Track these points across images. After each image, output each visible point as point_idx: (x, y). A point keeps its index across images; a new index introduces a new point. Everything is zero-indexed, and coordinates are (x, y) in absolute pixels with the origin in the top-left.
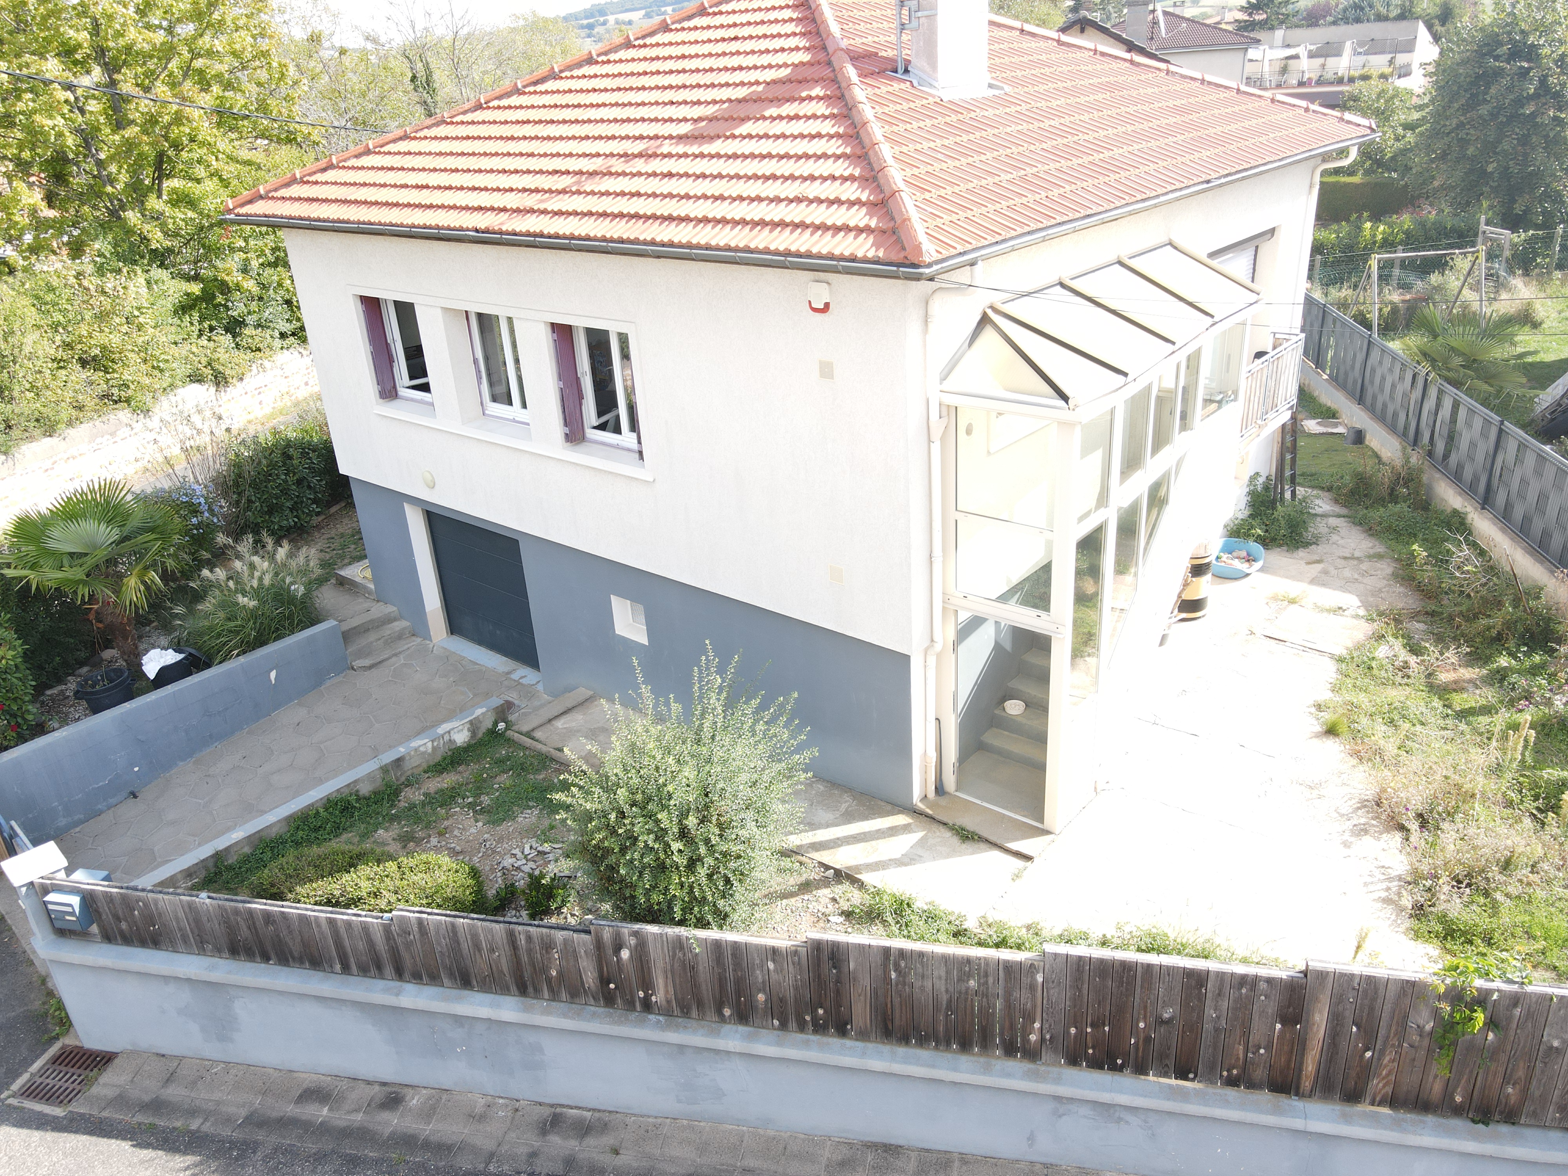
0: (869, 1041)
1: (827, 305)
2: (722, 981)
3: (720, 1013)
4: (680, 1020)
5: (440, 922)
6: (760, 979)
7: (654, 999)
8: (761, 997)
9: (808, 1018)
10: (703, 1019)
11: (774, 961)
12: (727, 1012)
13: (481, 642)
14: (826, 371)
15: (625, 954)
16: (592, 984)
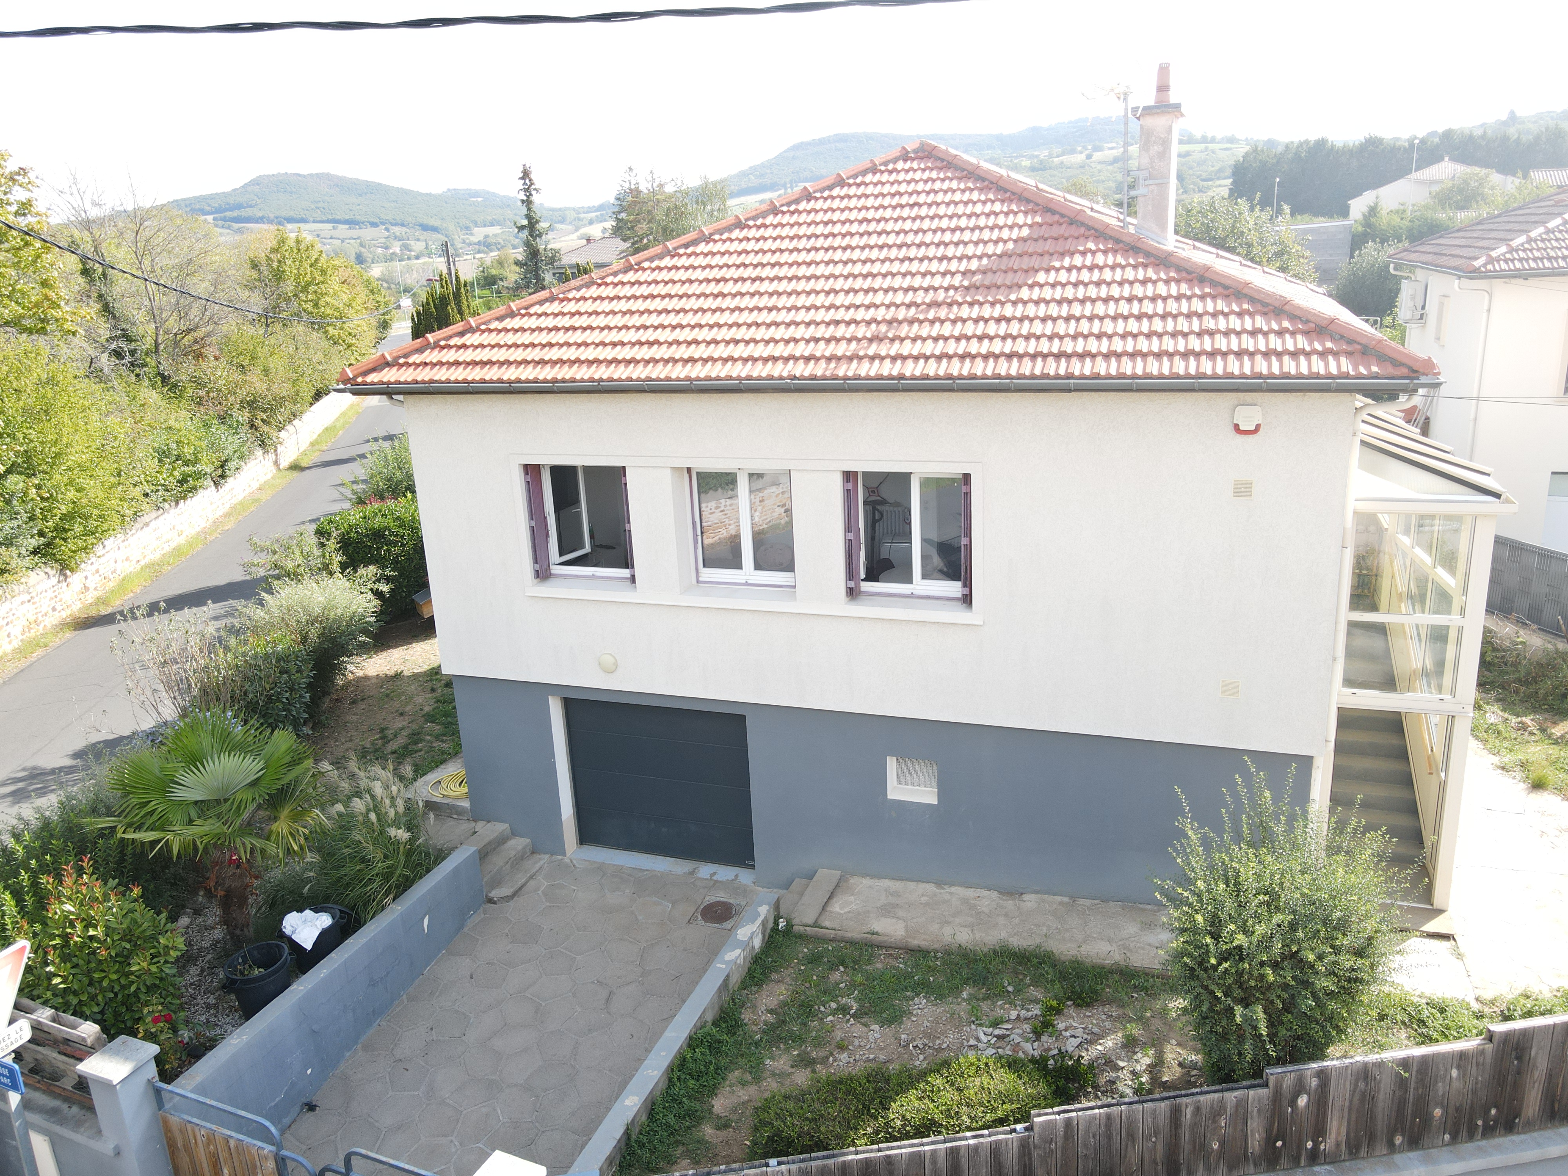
0: (1533, 1130)
1: (1258, 427)
2: (1401, 1104)
3: (1391, 1145)
4: (1347, 1164)
5: (1094, 1117)
6: (1440, 1093)
7: (1322, 1147)
8: (1438, 1112)
9: (1480, 1123)
10: (1371, 1156)
11: (1458, 1067)
12: (1398, 1140)
13: (629, 846)
14: (1243, 490)
15: (1302, 1101)
16: (1257, 1148)
